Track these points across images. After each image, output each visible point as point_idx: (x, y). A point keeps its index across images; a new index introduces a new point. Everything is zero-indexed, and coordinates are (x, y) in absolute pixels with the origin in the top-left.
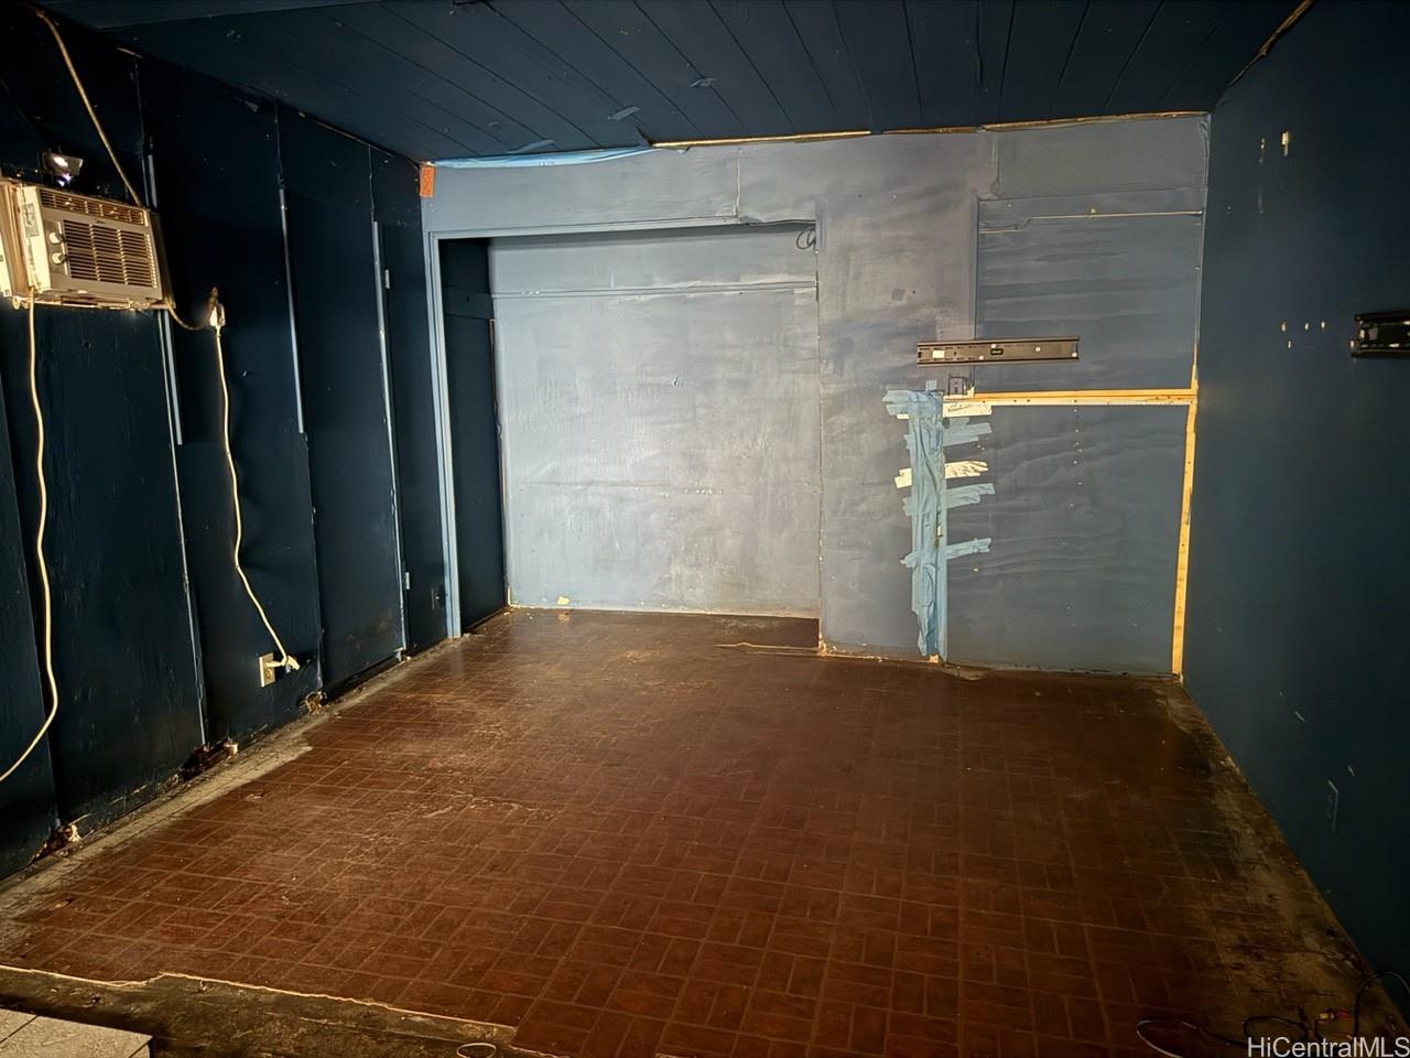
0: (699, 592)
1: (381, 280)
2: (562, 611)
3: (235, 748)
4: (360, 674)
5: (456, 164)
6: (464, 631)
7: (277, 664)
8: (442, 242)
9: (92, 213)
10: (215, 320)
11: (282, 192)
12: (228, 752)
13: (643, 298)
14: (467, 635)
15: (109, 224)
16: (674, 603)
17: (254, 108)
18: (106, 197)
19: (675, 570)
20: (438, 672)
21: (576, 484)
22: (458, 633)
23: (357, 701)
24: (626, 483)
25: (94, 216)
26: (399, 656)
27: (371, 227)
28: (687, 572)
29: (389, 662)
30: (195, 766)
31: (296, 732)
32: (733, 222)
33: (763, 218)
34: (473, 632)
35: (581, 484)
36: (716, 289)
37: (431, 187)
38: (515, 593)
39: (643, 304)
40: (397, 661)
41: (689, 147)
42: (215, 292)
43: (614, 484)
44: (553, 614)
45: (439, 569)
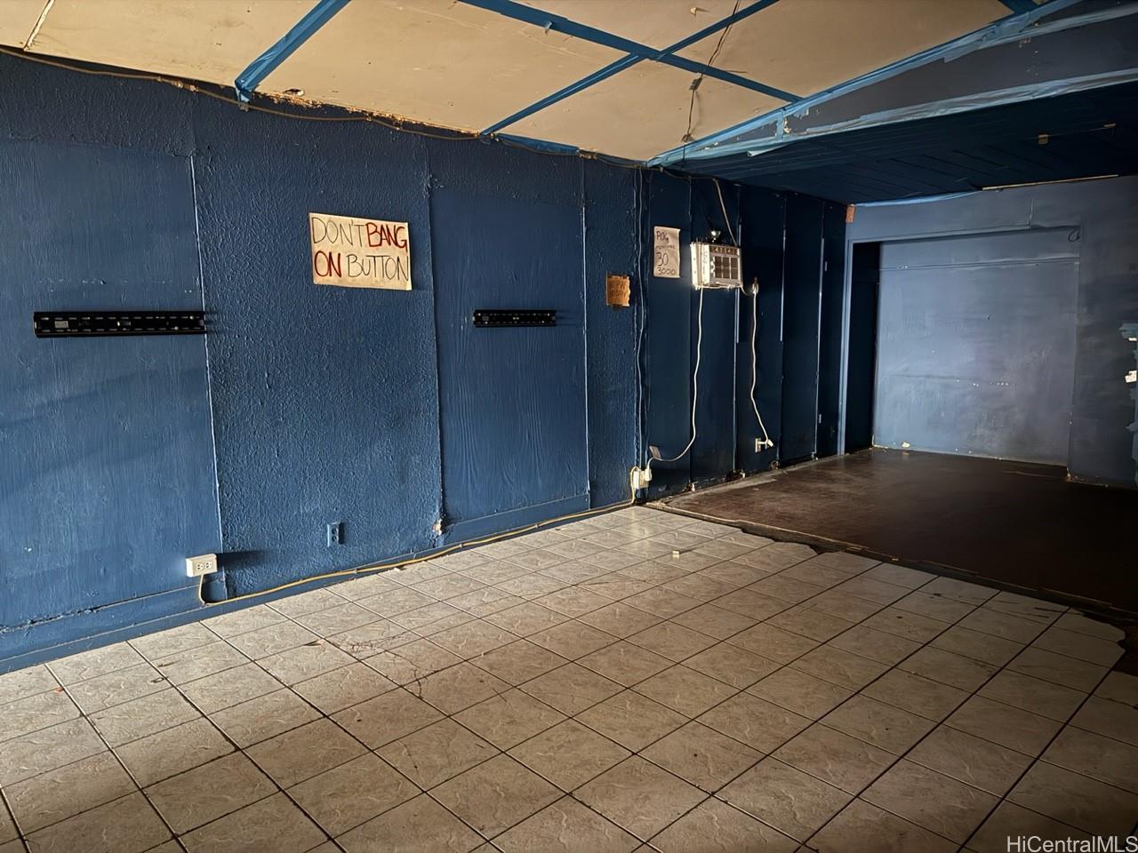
0: (995, 445)
1: (823, 267)
2: (904, 451)
3: (744, 475)
4: (795, 459)
5: (867, 205)
6: (846, 452)
7: (763, 443)
8: (855, 245)
9: (723, 252)
10: (755, 291)
11: (785, 232)
12: (742, 476)
13: (972, 269)
14: (848, 454)
15: (728, 256)
16: (978, 452)
17: (778, 196)
18: (724, 244)
19: (979, 431)
20: (833, 465)
21: (920, 376)
22: (843, 453)
23: (794, 469)
24: (953, 377)
25: (724, 253)
26: (813, 456)
27: (820, 241)
28: (987, 432)
29: (808, 458)
30: (732, 477)
31: (768, 475)
32: (1028, 228)
33: (1046, 225)
34: (851, 453)
35: (924, 376)
36: (1020, 263)
37: (852, 217)
38: (877, 438)
39: (971, 272)
40: (811, 459)
41: (1002, 189)
42: (756, 279)
43: (943, 378)
44: (900, 452)
45: (836, 416)
